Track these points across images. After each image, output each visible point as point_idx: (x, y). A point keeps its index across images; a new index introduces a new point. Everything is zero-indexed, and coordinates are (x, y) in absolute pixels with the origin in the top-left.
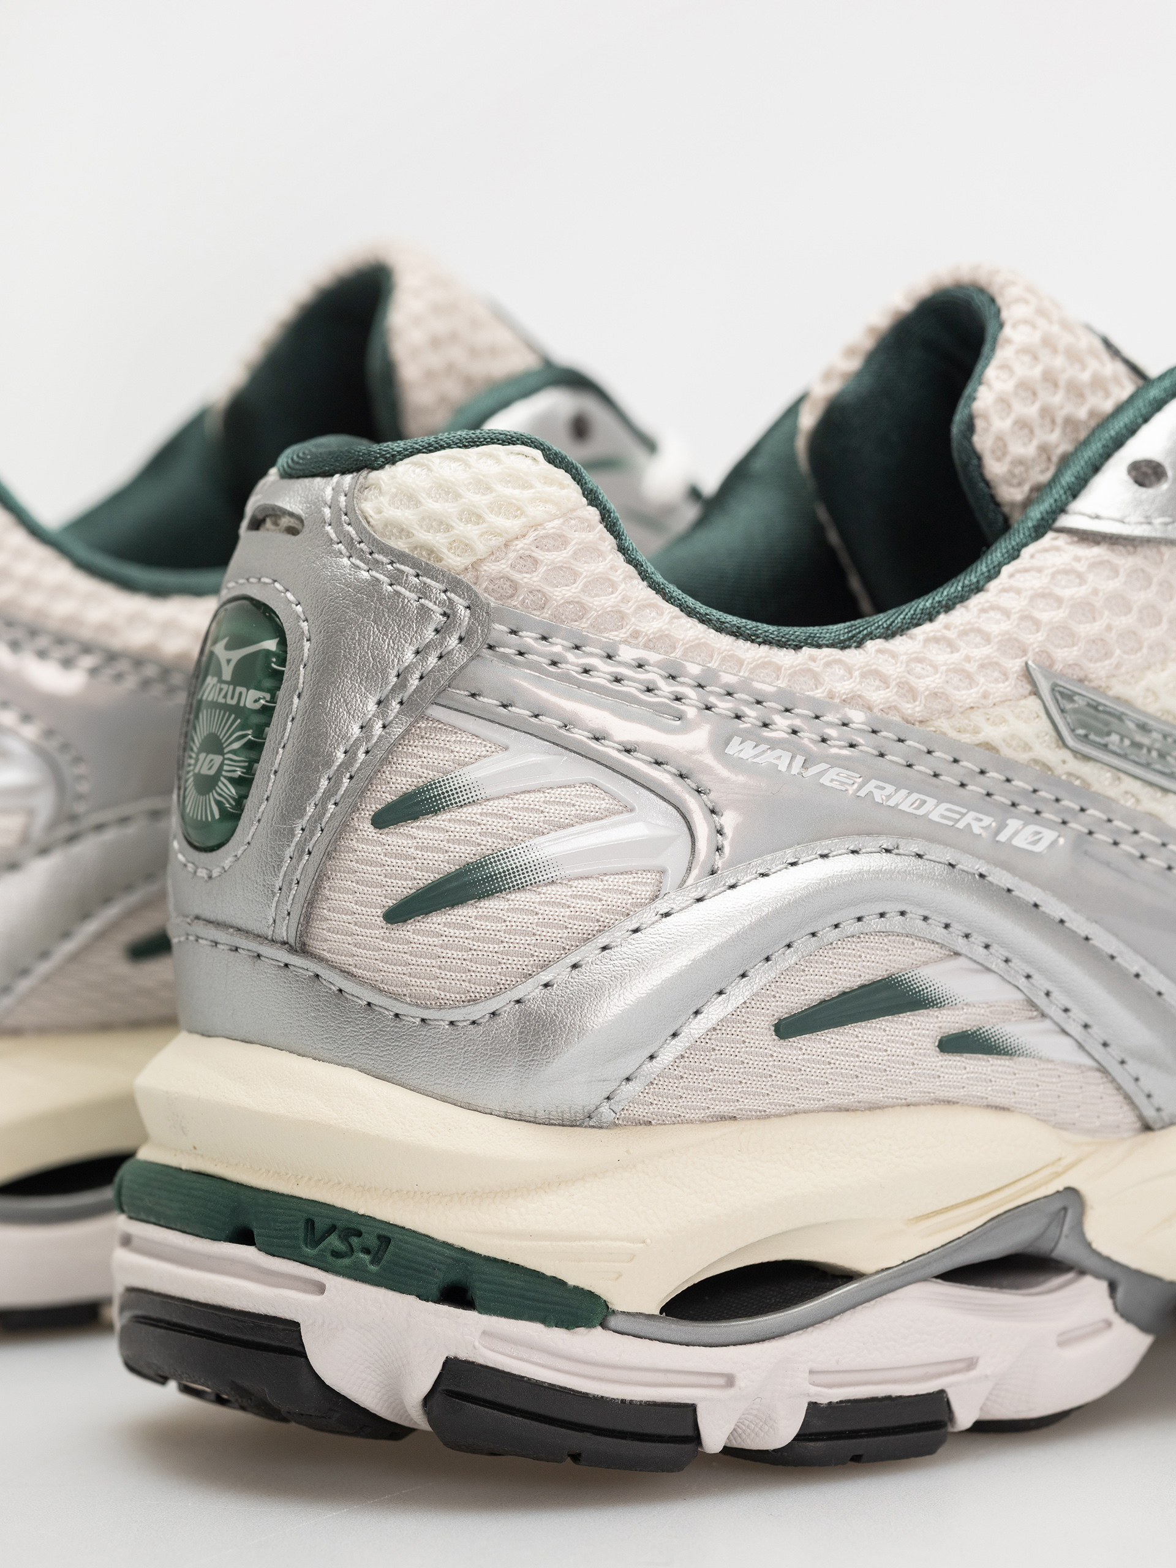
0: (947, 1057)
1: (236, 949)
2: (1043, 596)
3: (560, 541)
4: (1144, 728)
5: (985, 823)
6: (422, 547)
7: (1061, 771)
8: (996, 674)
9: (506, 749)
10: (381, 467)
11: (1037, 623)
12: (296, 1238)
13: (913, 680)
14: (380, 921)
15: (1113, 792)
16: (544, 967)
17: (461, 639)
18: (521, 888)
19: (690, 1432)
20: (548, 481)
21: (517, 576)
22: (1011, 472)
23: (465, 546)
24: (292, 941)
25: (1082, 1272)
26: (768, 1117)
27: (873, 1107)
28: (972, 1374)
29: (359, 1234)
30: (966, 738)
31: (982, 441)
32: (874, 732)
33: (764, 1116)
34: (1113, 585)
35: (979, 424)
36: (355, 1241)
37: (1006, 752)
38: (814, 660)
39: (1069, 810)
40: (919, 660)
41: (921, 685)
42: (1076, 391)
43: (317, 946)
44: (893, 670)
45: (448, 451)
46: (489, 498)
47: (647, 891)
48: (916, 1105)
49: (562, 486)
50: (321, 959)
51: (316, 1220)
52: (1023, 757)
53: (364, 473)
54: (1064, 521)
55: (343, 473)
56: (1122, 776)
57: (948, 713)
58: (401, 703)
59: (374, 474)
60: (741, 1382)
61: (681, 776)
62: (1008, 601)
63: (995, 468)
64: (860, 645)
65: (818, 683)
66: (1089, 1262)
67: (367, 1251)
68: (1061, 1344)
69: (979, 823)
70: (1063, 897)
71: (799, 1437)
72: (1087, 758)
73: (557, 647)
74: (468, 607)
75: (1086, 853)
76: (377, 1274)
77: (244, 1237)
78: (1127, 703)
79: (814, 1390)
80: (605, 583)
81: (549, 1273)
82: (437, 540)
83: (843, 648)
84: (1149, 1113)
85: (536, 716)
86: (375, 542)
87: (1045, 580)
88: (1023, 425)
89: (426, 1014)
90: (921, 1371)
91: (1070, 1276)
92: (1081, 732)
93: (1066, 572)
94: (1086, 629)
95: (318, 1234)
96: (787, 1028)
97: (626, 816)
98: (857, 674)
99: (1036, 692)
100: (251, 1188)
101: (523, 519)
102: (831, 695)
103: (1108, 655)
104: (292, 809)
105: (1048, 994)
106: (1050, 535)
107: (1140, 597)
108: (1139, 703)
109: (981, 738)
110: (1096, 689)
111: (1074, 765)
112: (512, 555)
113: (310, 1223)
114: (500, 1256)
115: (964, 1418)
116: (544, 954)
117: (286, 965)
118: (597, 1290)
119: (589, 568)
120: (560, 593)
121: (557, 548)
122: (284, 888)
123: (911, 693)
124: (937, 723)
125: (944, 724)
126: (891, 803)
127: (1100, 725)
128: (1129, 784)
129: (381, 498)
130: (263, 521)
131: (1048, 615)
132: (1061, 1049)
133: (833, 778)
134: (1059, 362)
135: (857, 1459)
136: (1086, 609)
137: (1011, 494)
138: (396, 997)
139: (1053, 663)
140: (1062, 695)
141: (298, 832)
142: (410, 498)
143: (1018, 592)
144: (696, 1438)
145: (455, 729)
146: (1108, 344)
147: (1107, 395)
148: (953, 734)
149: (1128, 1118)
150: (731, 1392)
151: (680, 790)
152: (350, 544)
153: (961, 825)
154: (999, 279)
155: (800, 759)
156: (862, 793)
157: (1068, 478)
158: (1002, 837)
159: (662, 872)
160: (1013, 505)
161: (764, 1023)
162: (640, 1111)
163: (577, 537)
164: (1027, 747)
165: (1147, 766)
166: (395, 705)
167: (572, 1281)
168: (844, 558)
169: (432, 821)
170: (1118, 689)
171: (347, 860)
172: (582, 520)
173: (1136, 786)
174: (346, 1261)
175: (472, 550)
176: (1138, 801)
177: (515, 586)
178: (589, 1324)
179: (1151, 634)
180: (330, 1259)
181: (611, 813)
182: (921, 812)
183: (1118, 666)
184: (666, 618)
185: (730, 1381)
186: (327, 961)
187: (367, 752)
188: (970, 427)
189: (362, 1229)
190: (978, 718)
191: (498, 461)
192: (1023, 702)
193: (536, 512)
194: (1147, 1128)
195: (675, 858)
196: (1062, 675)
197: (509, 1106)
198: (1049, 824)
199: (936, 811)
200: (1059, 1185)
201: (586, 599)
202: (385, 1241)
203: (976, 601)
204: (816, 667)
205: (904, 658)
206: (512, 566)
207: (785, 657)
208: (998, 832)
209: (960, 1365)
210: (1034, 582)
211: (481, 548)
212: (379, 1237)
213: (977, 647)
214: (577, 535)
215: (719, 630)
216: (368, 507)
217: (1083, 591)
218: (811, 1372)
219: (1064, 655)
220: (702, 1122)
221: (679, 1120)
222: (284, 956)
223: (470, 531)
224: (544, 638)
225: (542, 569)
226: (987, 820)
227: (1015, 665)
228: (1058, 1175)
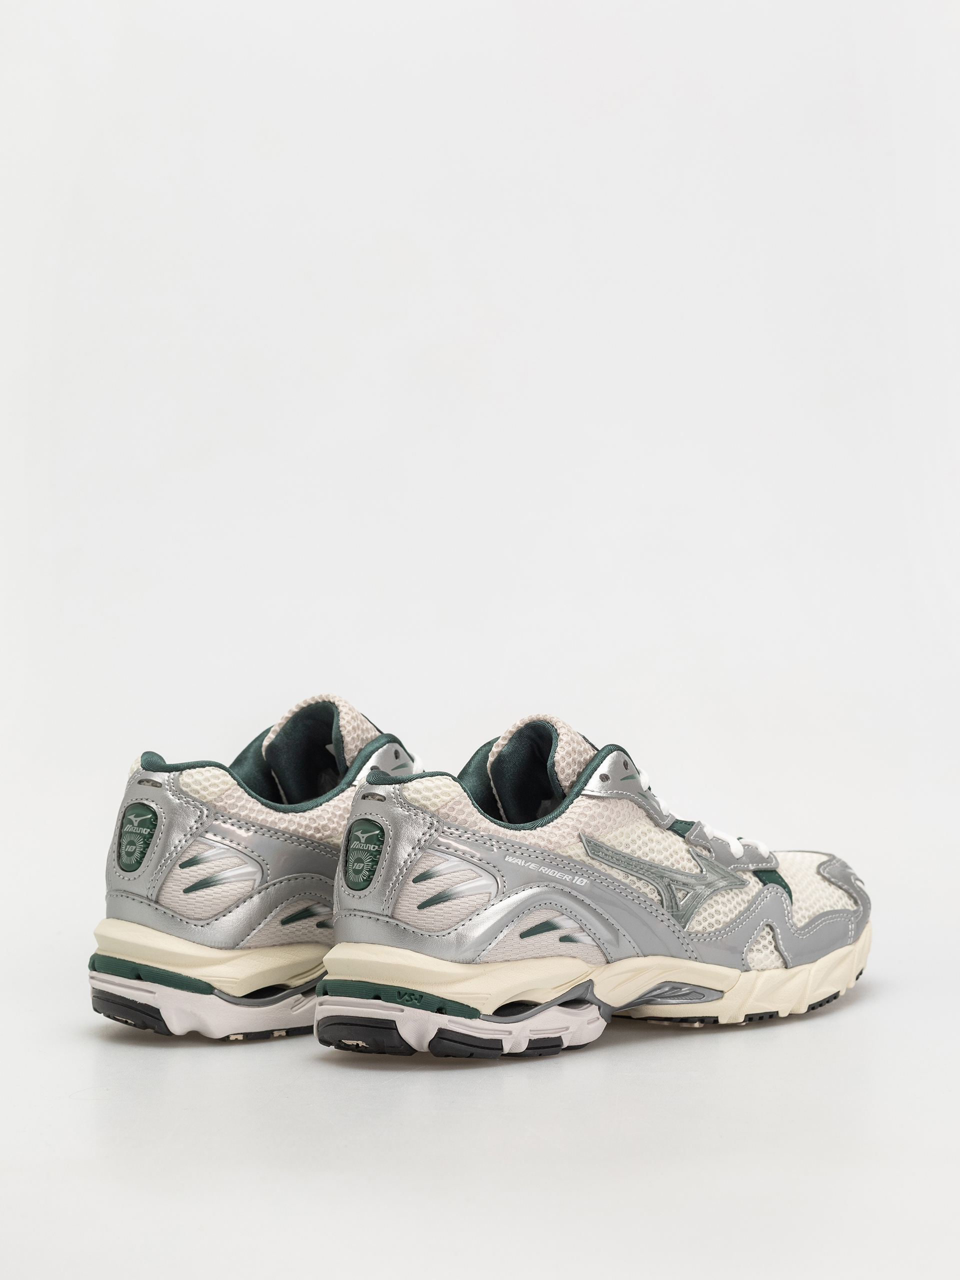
0: (562, 943)
1: (370, 918)
2: (581, 814)
3: (460, 803)
4: (607, 850)
5: (569, 878)
6: (422, 805)
7: (587, 863)
8: (571, 836)
9: (448, 860)
10: (407, 782)
11: (580, 822)
12: (395, 997)
13: (550, 838)
14: (416, 909)
15: (600, 868)
16: (462, 920)
17: (435, 831)
18: (455, 899)
19: (501, 1047)
20: (454, 786)
21: (449, 813)
22: (565, 777)
23: (434, 804)
24: (389, 915)
25: (592, 1004)
26: (518, 960)
27: (543, 957)
28: (568, 1031)
29: (414, 995)
30: (564, 854)
31: (557, 769)
32: (542, 853)
33: (517, 960)
34: (599, 810)
35: (557, 764)
36: (412, 997)
37: (574, 858)
38: (525, 834)
39: (590, 873)
40: (551, 833)
41: (553, 840)
42: (580, 754)
43: (396, 916)
44: (545, 836)
45: (426, 778)
46: (440, 791)
47: (487, 899)
48: (554, 956)
49: (458, 787)
50: (398, 920)
51: (401, 992)
52: (578, 859)
53: (402, 784)
54: (584, 792)
55: (395, 784)
56: (602, 863)
57: (560, 847)
58: (419, 848)
59: (405, 784)
60: (514, 1033)
61: (494, 867)
62: (572, 816)
63: (561, 777)
64: (535, 829)
65: (526, 840)
66: (595, 1001)
67: (416, 999)
68: (588, 1024)
69: (568, 878)
70: (589, 898)
71: (527, 1049)
72: (593, 859)
73: (452, 830)
74: (437, 822)
75: (594, 885)
76: (419, 1006)
77: (377, 997)
78: (603, 843)
79: (531, 1035)
80: (471, 814)
81: (466, 1004)
82: (427, 803)
83: (531, 830)
84: (609, 958)
85: (456, 851)
86: (408, 803)
87: (582, 810)
88: (568, 764)
89: (430, 934)
90: (554, 1031)
91: (589, 1005)
92: (593, 852)
93: (586, 807)
94: (593, 823)
95: (401, 996)
96: (523, 935)
97: (480, 878)
98: (536, 837)
99: (581, 841)
100: (378, 984)
101: (450, 797)
102: (530, 843)
103: (599, 830)
104: (388, 878)
105: (585, 925)
106: (580, 796)
107: (606, 813)
108: (606, 843)
109: (568, 854)
110: (595, 840)
111: (591, 861)
112: (448, 807)
113: (399, 993)
114: (452, 1000)
115: (566, 1044)
116: (463, 917)
117: (387, 922)
118: (478, 1008)
119: (467, 810)
120: (461, 817)
121: (459, 805)
122: (387, 901)
123: (550, 842)
124: (557, 850)
125: (559, 851)
126: (547, 873)
127: (597, 850)
128: (604, 866)
129: (409, 791)
130: (367, 797)
131: (583, 820)
132: (588, 940)
133: (532, 866)
134: (575, 745)
135: (540, 1055)
136: (593, 817)
137: (566, 784)
138: (421, 929)
139: (585, 833)
140: (588, 842)
141: (391, 885)
142: (418, 791)
143: (575, 813)
144: (502, 1049)
145: (434, 855)
146: (584, 738)
147: (588, 754)
148: (561, 853)
149: (604, 960)
150: (511, 1036)
151: (494, 871)
152: (401, 805)
153: (563, 879)
154: (554, 720)
155: (524, 861)
156: (539, 870)
157: (583, 779)
158: (574, 882)
159: (490, 893)
160: (565, 786)
161: (517, 934)
162: (486, 959)
163: (464, 801)
164: (579, 856)
165: (608, 861)
166: (417, 849)
167: (471, 1006)
168: (497, 798)
169: (429, 881)
170: (601, 839)
171: (405, 892)
172: (464, 796)
173: (606, 866)
174: (410, 1003)
175: (437, 806)
176: (606, 871)
177: (449, 816)
178: (476, 1018)
179: (609, 824)
180: (406, 1002)
181: (476, 878)
182: (554, 875)
183: (602, 833)
184: (487, 823)
185: (510, 1033)
186: (400, 920)
187: (411, 862)
188: (553, 765)
189: (415, 993)
190: (567, 848)
191: (441, 781)
192: (578, 844)
193: (453, 795)
194: (608, 963)
195: (493, 890)
196: (587, 836)
197: (453, 959)
198: (585, 878)
199: (558, 875)
200: (588, 979)
201: (467, 818)
202: (421, 996)
203: (563, 815)
204: (526, 836)
205: (547, 832)
206: (448, 810)
207: (517, 833)
208: (573, 880)
209: (564, 1029)
210: (578, 810)
211: (440, 805)
212: (420, 995)
213: (566, 829)
214: (463, 801)
215: (500, 826)
216: (406, 794)
217: (592, 812)
218: (530, 1031)
219: (588, 830)
220: (501, 962)
221: (495, 962)
222: (387, 919)
223: (437, 800)
224: (457, 830)
225: (455, 811)
226: (570, 877)
227: (576, 834)
228: (588, 976)
